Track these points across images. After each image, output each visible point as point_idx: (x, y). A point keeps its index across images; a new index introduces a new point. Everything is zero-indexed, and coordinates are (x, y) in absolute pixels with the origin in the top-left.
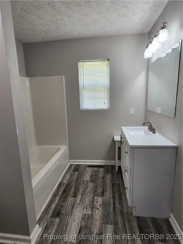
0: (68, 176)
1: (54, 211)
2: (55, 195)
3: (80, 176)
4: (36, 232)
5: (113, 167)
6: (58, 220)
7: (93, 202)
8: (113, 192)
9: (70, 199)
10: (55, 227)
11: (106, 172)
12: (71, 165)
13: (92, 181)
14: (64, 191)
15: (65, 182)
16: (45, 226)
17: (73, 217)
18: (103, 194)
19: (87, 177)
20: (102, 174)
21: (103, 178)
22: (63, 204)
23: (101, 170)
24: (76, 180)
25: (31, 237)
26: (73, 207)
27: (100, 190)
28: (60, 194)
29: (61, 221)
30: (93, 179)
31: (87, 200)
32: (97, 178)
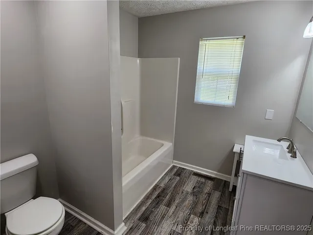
0: (167, 179)
1: (143, 214)
2: (147, 197)
3: (181, 183)
4: (121, 229)
5: (226, 184)
6: (144, 225)
7: (187, 220)
8: (216, 217)
9: (162, 208)
10: (140, 231)
11: (215, 188)
12: (174, 167)
13: (193, 193)
14: (158, 196)
15: (162, 185)
16: (130, 226)
17: (160, 229)
18: (202, 214)
19: (188, 187)
20: (208, 188)
21: (209, 194)
22: (153, 210)
23: (210, 183)
24: (174, 188)
25: (116, 232)
26: (163, 217)
27: (200, 209)
28: (154, 197)
29: (147, 227)
30: (196, 193)
31: (181, 215)
32: (200, 192)
